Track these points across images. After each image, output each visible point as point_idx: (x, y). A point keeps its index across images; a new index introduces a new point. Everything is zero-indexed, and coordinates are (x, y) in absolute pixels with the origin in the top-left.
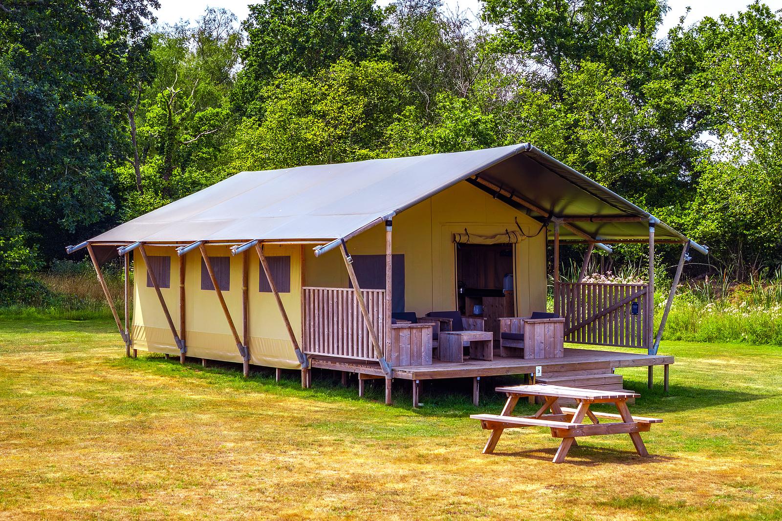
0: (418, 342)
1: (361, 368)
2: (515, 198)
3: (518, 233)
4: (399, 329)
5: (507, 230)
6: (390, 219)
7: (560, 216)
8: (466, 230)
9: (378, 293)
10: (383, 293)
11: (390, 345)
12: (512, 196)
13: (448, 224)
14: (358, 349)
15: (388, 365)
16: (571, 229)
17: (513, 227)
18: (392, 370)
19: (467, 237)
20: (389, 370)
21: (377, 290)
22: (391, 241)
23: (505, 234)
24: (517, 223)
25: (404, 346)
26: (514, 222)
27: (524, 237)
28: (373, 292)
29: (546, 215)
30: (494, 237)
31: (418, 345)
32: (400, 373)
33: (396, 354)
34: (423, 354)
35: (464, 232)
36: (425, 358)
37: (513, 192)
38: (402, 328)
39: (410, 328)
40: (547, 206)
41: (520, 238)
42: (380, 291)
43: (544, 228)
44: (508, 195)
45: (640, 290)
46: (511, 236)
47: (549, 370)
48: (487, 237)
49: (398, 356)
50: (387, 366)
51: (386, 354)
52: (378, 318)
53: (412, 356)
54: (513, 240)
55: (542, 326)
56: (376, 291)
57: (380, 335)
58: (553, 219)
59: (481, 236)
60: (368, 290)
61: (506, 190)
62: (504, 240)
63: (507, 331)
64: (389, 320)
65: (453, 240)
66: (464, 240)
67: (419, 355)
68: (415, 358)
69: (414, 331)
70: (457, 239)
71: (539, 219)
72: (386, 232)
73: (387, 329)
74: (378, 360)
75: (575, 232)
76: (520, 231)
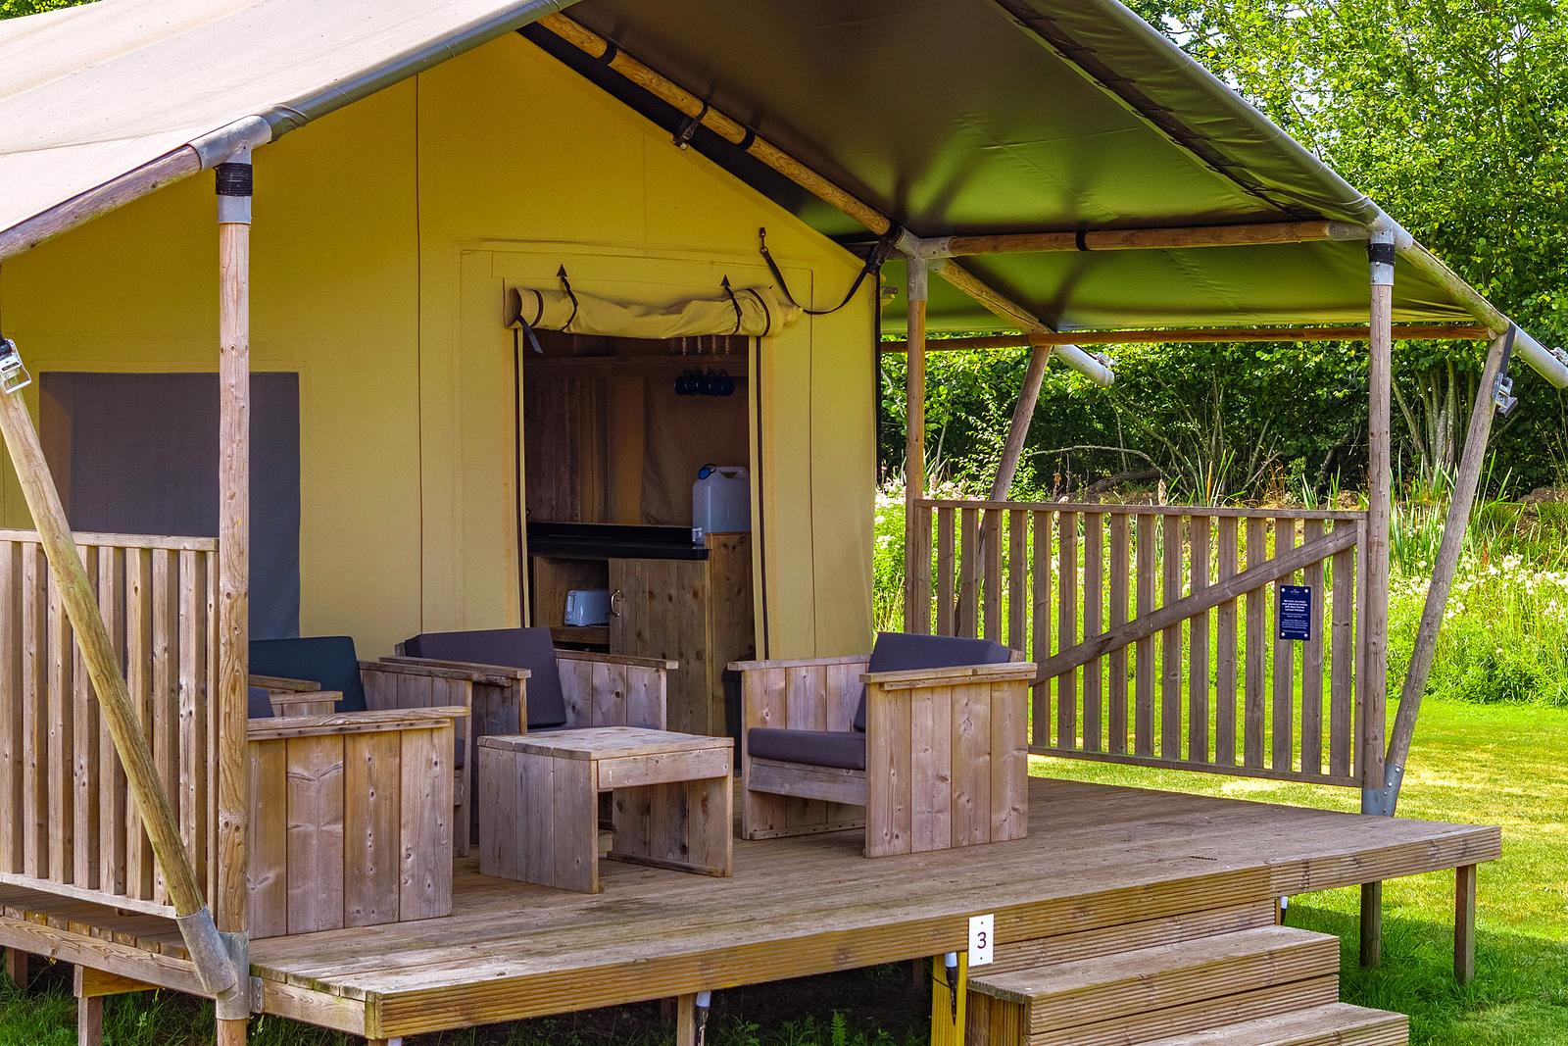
0: (384, 810)
1: (89, 942)
2: (761, 150)
3: (773, 295)
4: (283, 742)
5: (726, 282)
6: (241, 156)
7: (931, 229)
8: (562, 273)
9: (174, 554)
10: (202, 555)
11: (238, 837)
12: (749, 141)
13: (488, 245)
14: (69, 842)
15: (230, 945)
16: (969, 288)
17: (749, 272)
18: (252, 971)
19: (568, 303)
20: (234, 975)
21: (172, 542)
22: (244, 277)
23: (722, 298)
24: (766, 255)
25: (311, 828)
26: (757, 248)
27: (794, 314)
28: (147, 552)
29: (880, 226)
30: (677, 306)
31: (384, 825)
32: (295, 991)
33: (272, 875)
34: (408, 863)
35: (555, 283)
36: (419, 881)
37: (758, 119)
38: (303, 737)
39: (343, 734)
40: (882, 182)
41: (778, 316)
42: (188, 544)
43: (868, 281)
44: (734, 133)
45: (1321, 537)
46: (746, 305)
47: (1028, 928)
48: (649, 309)
49: (283, 884)
50: (220, 946)
51: (220, 882)
52: (175, 689)
53: (351, 878)
54: (752, 325)
55: (943, 699)
56: (162, 544)
57: (188, 781)
58: (906, 242)
59: (624, 304)
60: (124, 540)
61: (725, 113)
62: (717, 321)
63: (774, 724)
64: (233, 703)
65: (508, 314)
66: (555, 315)
67: (390, 872)
68: (368, 888)
69: (364, 750)
70: (529, 311)
71: (848, 240)
72: (216, 227)
73: (225, 750)
74: (171, 913)
75: (985, 298)
76: (777, 288)
